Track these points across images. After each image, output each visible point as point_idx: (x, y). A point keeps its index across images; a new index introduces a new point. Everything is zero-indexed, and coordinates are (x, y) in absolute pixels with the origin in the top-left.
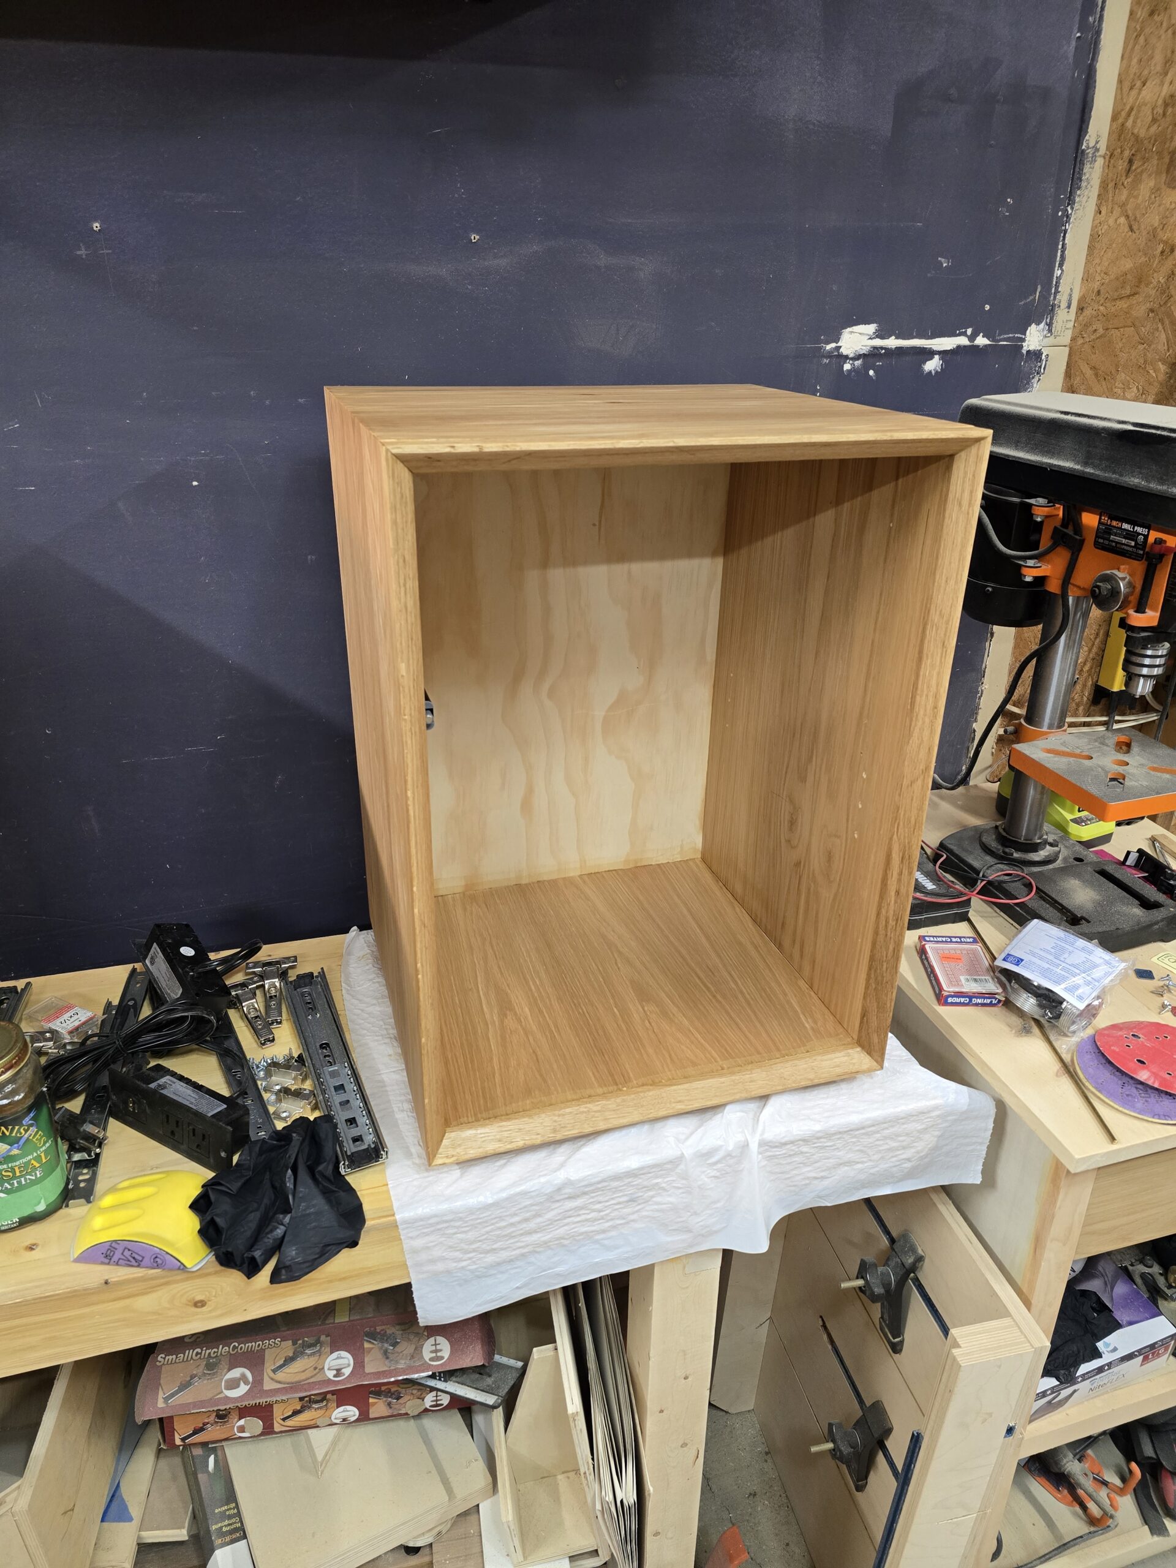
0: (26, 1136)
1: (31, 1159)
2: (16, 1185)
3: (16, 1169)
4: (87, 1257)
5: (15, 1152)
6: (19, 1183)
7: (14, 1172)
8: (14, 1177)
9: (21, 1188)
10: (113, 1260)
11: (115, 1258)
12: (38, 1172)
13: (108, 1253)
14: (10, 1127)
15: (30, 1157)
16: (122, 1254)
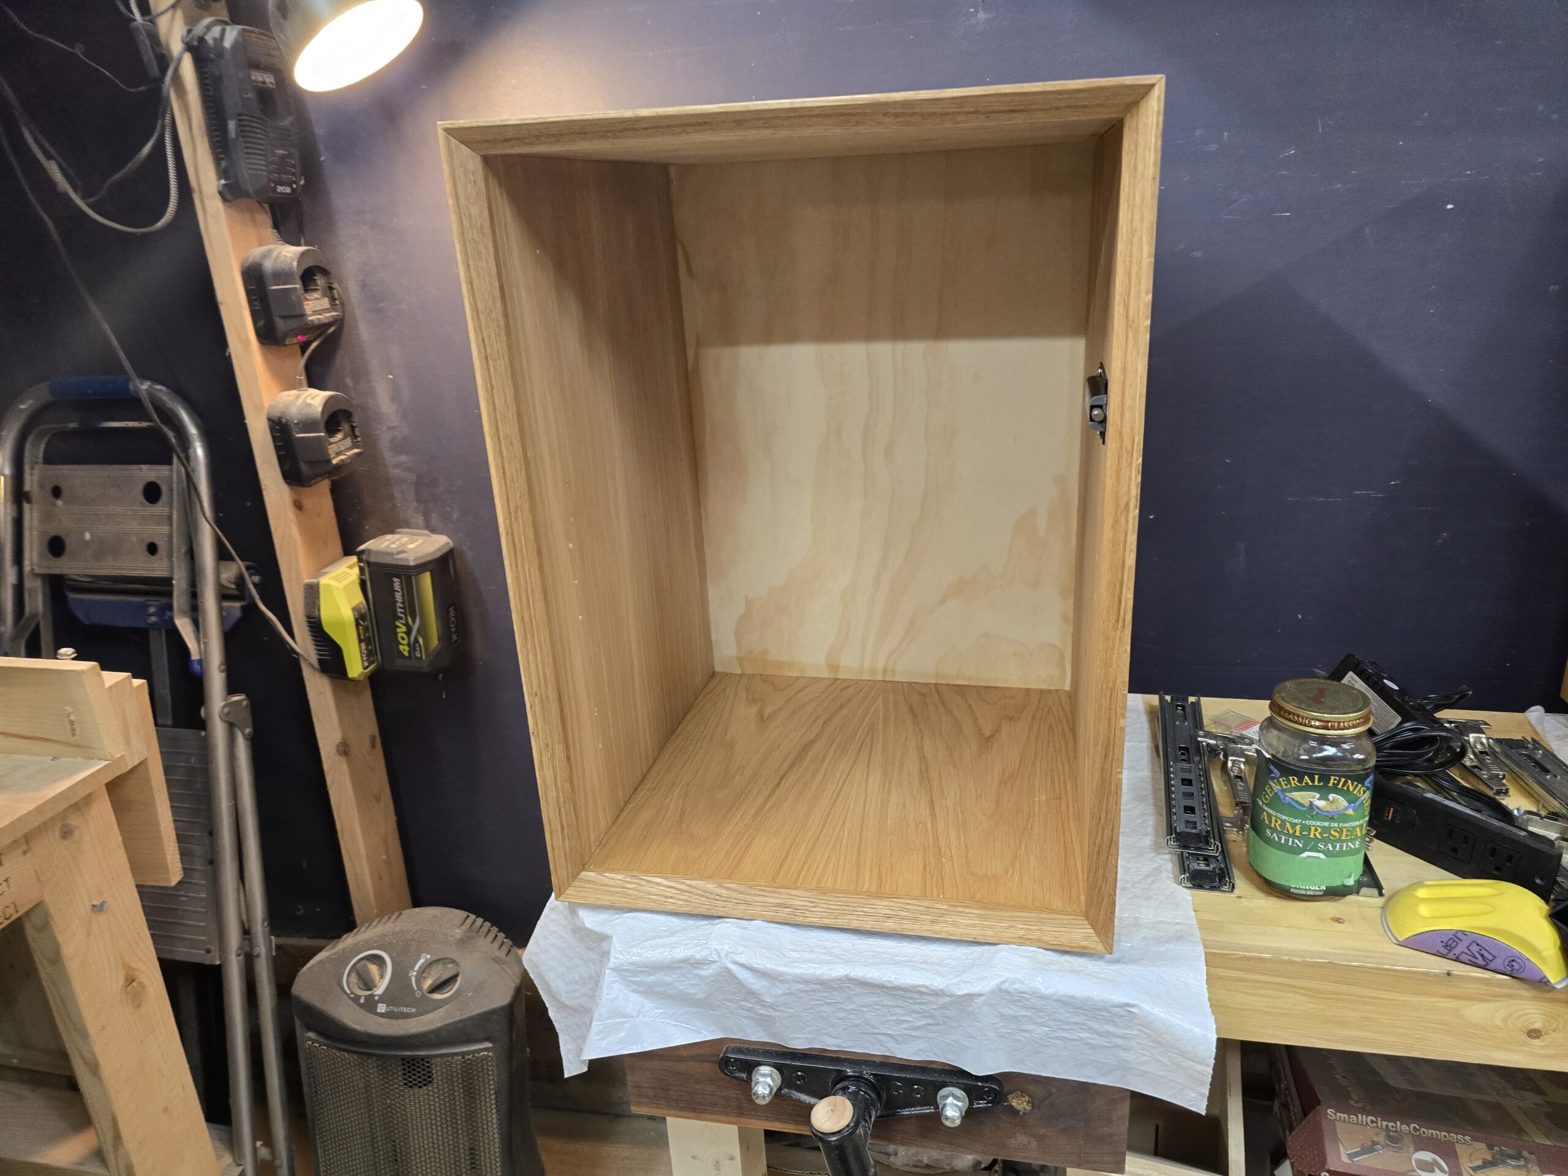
0: (1362, 798)
1: (1356, 827)
2: (1338, 849)
3: (1345, 830)
4: (1419, 943)
5: (1350, 812)
6: (1341, 847)
7: (1341, 835)
8: (1340, 840)
9: (1341, 854)
10: (1452, 953)
11: (1457, 951)
12: (1357, 843)
13: (1449, 943)
14: (1355, 783)
15: (1358, 823)
16: (1468, 948)
